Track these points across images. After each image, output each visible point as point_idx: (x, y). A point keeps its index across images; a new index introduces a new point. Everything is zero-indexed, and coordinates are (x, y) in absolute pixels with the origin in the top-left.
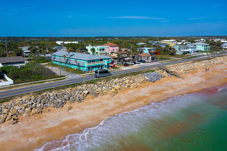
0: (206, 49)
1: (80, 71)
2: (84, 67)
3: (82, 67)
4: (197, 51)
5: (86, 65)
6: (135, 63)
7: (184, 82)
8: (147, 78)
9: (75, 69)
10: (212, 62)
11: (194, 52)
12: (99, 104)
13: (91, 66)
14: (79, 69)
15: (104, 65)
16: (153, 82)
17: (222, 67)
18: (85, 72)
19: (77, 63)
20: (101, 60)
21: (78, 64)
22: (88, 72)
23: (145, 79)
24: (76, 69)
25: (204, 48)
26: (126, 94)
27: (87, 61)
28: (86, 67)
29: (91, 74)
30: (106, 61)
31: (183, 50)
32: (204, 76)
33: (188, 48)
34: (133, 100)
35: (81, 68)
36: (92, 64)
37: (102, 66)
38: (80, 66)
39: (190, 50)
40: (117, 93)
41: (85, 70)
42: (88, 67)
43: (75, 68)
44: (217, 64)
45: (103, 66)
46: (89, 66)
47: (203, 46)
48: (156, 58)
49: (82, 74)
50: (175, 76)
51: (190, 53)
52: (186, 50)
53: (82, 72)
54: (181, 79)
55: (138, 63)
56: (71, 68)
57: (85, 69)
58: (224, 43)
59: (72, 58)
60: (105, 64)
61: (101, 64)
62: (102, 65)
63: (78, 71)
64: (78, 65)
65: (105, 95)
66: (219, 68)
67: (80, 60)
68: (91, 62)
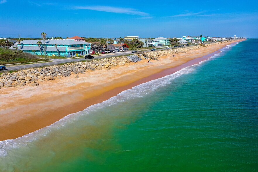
0: (167, 43)
1: (61, 57)
2: (65, 52)
3: (62, 52)
4: (161, 45)
5: (68, 49)
6: (111, 52)
7: (159, 62)
8: (130, 59)
9: (53, 55)
10: (175, 51)
11: (158, 45)
12: (100, 75)
13: (73, 52)
15: (84, 51)
16: (136, 62)
17: (184, 55)
20: (82, 46)
23: (128, 60)
25: (166, 43)
26: (118, 69)
27: (68, 46)
28: (68, 52)
30: (86, 46)
31: (149, 43)
32: (173, 59)
33: (152, 41)
34: (126, 72)
35: (61, 54)
36: (74, 49)
37: (83, 52)
39: (154, 43)
40: (110, 68)
42: (70, 52)
44: (179, 52)
45: (84, 52)
46: (71, 51)
47: (164, 40)
48: (127, 49)
50: (151, 59)
51: (155, 46)
52: (151, 43)
53: (64, 57)
54: (156, 61)
55: (113, 51)
57: (67, 54)
58: (180, 40)
59: (49, 45)
60: (86, 50)
61: (82, 50)
62: (82, 51)
64: (57, 51)
65: (101, 69)
66: (182, 54)
67: (60, 45)
68: (72, 47)
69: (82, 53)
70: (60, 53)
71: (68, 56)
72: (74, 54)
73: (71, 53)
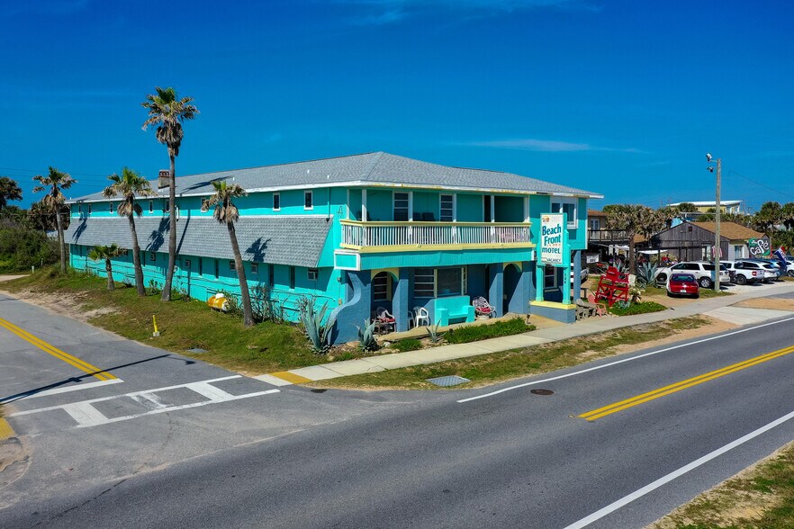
1: (267, 332)
2: (317, 276)
3: (293, 275)
5: (348, 245)
9: (216, 303)
13: (404, 272)
14: (260, 307)
15: (531, 266)
18: (326, 344)
19: (244, 244)
20: (506, 209)
21: (257, 249)
22: (372, 347)
24: (232, 311)
28: (346, 277)
29: (418, 373)
30: (555, 220)
36: (415, 245)
37: (512, 275)
38: (274, 274)
41: (333, 313)
42: (364, 275)
43: (219, 301)
45: (526, 276)
46: (377, 266)
49: (284, 364)
53: (288, 339)
56: (186, 298)
57: (333, 302)
60: (546, 258)
61: (506, 259)
62: (511, 267)
63: (245, 325)
64: (250, 257)
68: (401, 216)
69: (509, 290)
70: (271, 282)
71: (335, 330)
72: (418, 297)
73: (379, 286)
